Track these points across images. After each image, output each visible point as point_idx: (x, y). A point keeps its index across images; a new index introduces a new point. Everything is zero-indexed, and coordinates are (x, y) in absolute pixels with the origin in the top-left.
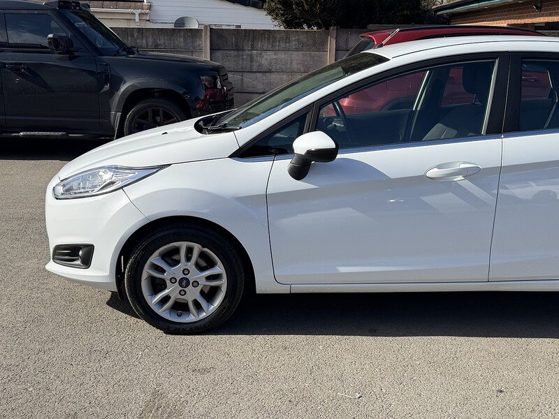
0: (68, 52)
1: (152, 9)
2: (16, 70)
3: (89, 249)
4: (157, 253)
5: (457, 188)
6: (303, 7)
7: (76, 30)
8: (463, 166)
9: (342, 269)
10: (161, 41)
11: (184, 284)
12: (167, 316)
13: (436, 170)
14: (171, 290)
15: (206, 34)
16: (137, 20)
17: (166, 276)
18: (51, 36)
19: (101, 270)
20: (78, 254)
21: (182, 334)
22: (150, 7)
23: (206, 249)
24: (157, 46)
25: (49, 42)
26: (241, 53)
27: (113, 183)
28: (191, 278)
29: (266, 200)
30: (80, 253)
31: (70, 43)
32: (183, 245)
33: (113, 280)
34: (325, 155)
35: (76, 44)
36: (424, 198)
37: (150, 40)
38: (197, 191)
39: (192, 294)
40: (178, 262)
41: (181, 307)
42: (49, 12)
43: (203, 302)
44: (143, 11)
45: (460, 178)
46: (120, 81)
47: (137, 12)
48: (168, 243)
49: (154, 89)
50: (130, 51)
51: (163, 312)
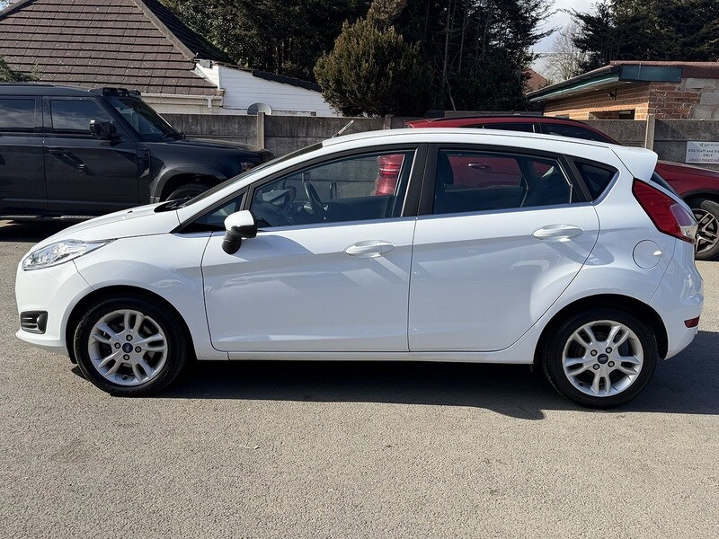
0: (110, 138)
1: (226, 95)
2: (59, 155)
3: (44, 314)
4: (102, 319)
5: (375, 265)
6: (355, 95)
7: (120, 117)
8: (378, 244)
9: (274, 338)
10: (216, 128)
11: (127, 349)
12: (112, 379)
13: (354, 247)
14: (117, 355)
15: (260, 121)
16: (210, 106)
17: (111, 342)
18: (93, 122)
19: (54, 334)
20: (36, 320)
21: (126, 397)
22: (223, 93)
23: (147, 317)
24: (211, 132)
25: (91, 128)
26: (295, 139)
27: (66, 255)
28: (134, 343)
29: (202, 272)
30: (38, 319)
31: (113, 129)
32: (127, 313)
33: (64, 344)
34: (248, 231)
35: (119, 131)
36: (345, 273)
37: (205, 127)
38: (138, 263)
39: (136, 359)
40: (122, 329)
41: (125, 371)
42: (93, 99)
43: (146, 368)
44: (216, 97)
45: (377, 255)
46: (161, 165)
47: (210, 98)
48: (113, 311)
49: (194, 174)
50: (177, 136)
51: (109, 375)
